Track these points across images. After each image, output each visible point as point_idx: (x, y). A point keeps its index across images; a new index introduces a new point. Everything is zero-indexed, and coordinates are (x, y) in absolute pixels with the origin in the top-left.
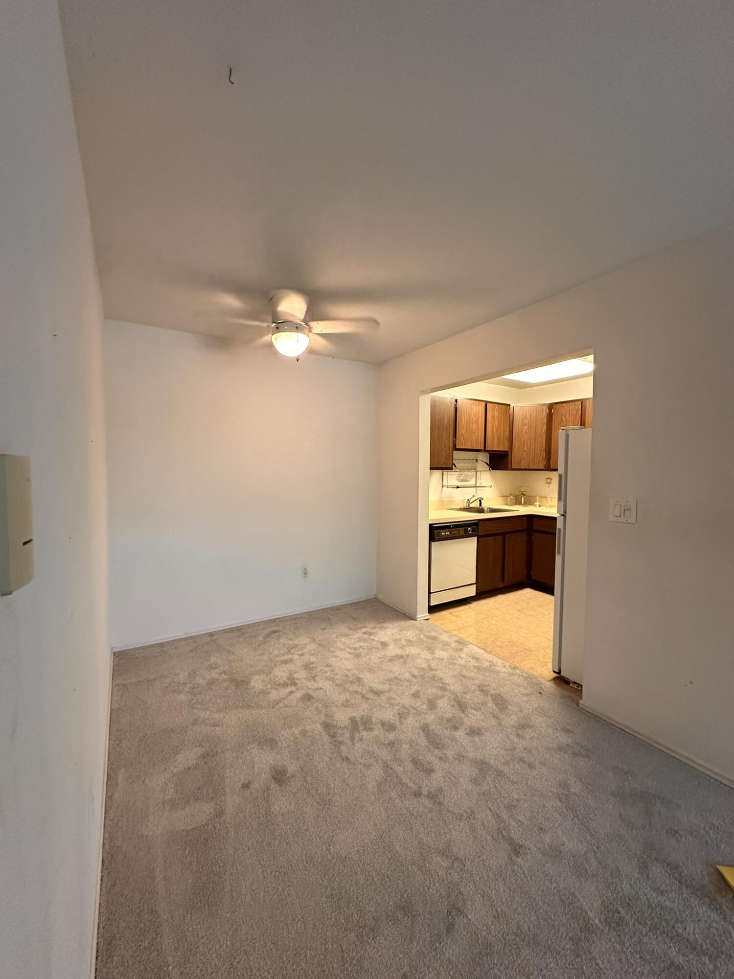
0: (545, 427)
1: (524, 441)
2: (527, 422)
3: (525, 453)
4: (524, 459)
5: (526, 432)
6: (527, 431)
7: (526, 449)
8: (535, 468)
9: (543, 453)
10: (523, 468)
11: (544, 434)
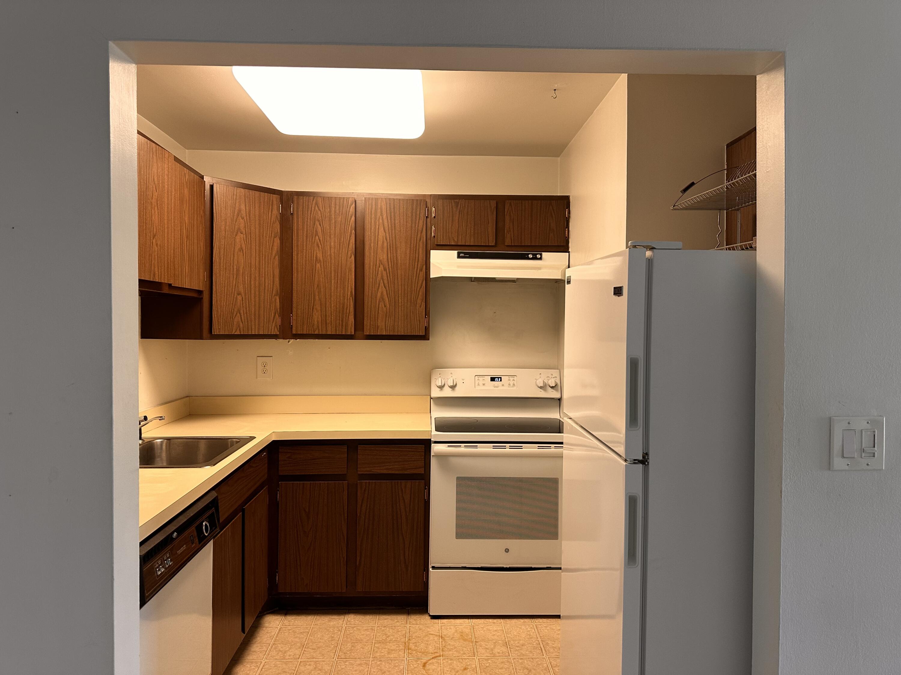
0: (277, 241)
1: (238, 270)
2: (242, 225)
3: (239, 298)
4: (239, 311)
5: (241, 249)
6: (243, 246)
7: (242, 290)
8: (261, 333)
9: (276, 300)
10: (238, 333)
11: (277, 257)
